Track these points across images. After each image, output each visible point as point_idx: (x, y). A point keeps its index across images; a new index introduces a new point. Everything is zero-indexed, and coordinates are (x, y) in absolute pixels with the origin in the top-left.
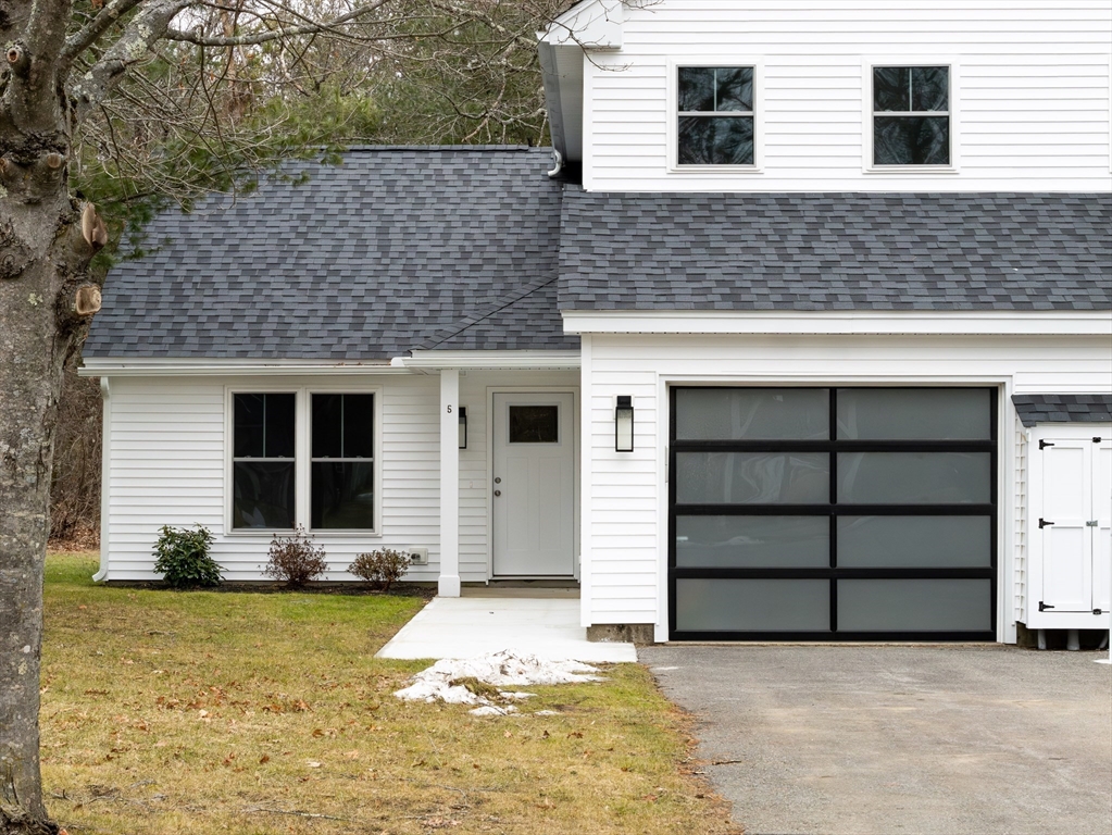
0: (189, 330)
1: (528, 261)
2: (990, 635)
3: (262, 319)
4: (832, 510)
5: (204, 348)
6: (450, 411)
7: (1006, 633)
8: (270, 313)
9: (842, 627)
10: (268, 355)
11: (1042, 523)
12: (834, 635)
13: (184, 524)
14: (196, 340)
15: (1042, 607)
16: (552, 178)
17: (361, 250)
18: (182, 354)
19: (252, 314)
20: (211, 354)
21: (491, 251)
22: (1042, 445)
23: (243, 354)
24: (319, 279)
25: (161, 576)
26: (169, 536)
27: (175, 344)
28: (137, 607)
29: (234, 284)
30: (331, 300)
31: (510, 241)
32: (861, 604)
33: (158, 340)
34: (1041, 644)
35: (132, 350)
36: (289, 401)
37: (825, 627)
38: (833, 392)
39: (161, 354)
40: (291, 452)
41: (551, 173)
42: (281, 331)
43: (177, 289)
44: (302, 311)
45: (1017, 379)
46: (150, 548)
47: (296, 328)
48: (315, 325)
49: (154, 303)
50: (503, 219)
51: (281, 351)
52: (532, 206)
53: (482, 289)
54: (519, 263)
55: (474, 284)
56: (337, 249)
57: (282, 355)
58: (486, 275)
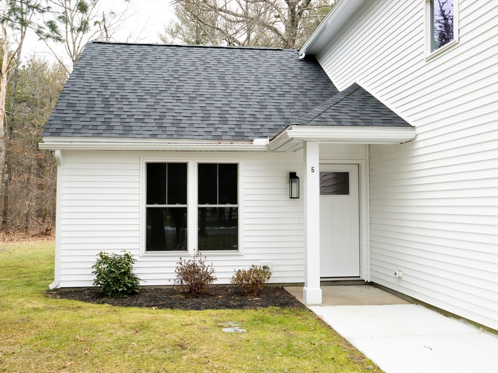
0: (115, 122)
1: (308, 93)
3: (162, 117)
5: (127, 132)
6: (313, 171)
8: (167, 114)
10: (170, 137)
14: (121, 128)
16: (301, 60)
17: (212, 85)
18: (112, 135)
19: (156, 114)
20: (133, 136)
21: (286, 88)
23: (154, 136)
24: (192, 98)
26: (104, 259)
29: (141, 99)
30: (203, 108)
31: (294, 84)
33: (95, 127)
35: (77, 132)
36: (183, 168)
39: (99, 135)
40: (184, 200)
41: (301, 58)
42: (176, 123)
43: (106, 100)
44: (188, 113)
47: (185, 122)
48: (196, 120)
49: (91, 107)
50: (285, 75)
51: (180, 134)
52: (297, 71)
53: (290, 105)
54: (304, 94)
55: (284, 103)
56: (199, 84)
57: (180, 136)
58: (289, 98)
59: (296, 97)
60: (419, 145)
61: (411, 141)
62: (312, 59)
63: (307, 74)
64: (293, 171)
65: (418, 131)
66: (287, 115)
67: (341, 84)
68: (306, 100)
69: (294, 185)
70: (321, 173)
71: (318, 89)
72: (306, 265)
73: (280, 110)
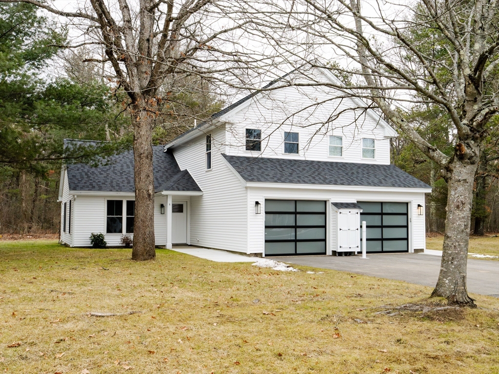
0: (94, 184)
1: (168, 171)
2: (325, 253)
3: (112, 182)
4: (296, 227)
5: (100, 189)
6: (170, 205)
7: (329, 252)
9: (298, 252)
10: (117, 191)
11: (340, 229)
12: (296, 254)
13: (97, 232)
14: (97, 187)
15: (340, 247)
16: (165, 152)
17: (128, 167)
18: (96, 190)
19: (109, 181)
21: (159, 168)
22: (340, 213)
23: (111, 191)
24: (121, 173)
25: (92, 245)
26: (93, 236)
27: (93, 188)
28: (81, 253)
29: (101, 174)
30: (127, 178)
31: (162, 166)
32: (302, 248)
33: (88, 187)
34: (337, 255)
35: (82, 189)
36: (121, 202)
37: (294, 252)
38: (296, 201)
39: (90, 190)
40: (121, 214)
42: (118, 185)
43: (86, 174)
44: (121, 180)
45: (332, 199)
46: (88, 238)
47: (121, 185)
48: (125, 184)
49: (82, 177)
50: (158, 161)
51: (120, 190)
52: (163, 158)
53: (161, 177)
54: (166, 171)
55: (159, 176)
56: (122, 166)
57: (121, 191)
58: (160, 174)
59: (163, 172)
60: (204, 197)
61: (202, 196)
62: (171, 152)
63: (167, 160)
64: (162, 203)
65: (204, 193)
66: (160, 182)
67: (182, 169)
68: (167, 174)
69: (163, 209)
70: (173, 205)
71: (172, 169)
72: (167, 239)
73: (157, 179)
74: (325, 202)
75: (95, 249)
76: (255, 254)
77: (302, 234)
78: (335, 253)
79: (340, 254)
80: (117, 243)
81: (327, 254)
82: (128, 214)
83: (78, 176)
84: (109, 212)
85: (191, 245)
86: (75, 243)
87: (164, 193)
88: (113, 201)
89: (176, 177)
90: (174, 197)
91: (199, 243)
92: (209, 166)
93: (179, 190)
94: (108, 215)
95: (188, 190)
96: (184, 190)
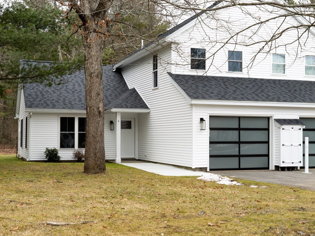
0: (48, 102)
1: (117, 89)
2: (268, 168)
3: (64, 100)
4: (239, 143)
5: (54, 107)
6: (119, 122)
7: (272, 167)
8: (66, 99)
9: (241, 167)
10: (70, 108)
11: (283, 145)
12: (240, 169)
13: (51, 147)
14: (51, 105)
15: (283, 162)
16: (114, 72)
17: (79, 85)
18: (50, 108)
19: (62, 99)
20: (57, 108)
21: (108, 87)
22: (283, 129)
23: (64, 108)
24: (73, 92)
25: (46, 159)
26: (48, 150)
27: (47, 106)
28: (38, 167)
29: (54, 92)
30: (78, 96)
31: (111, 85)
32: (245, 162)
33: (42, 105)
34: (280, 170)
35: (37, 106)
36: (73, 119)
37: (238, 167)
38: (239, 118)
39: (44, 108)
40: (74, 130)
41: (114, 71)
42: (70, 103)
43: (41, 93)
44: (73, 98)
45: (275, 116)
46: (43, 153)
47: (73, 103)
48: (77, 102)
49: (37, 96)
50: (107, 80)
51: (72, 107)
52: (112, 77)
53: (110, 95)
54: (115, 90)
55: (108, 94)
56: (74, 85)
57: (73, 108)
58: (110, 92)
59: (112, 91)
60: (151, 114)
61: (149, 113)
62: (119, 71)
63: (116, 79)
64: (111, 120)
65: (151, 110)
66: (109, 99)
67: (130, 87)
68: (116, 93)
69: (112, 125)
70: (121, 121)
71: (121, 87)
72: (116, 154)
73: (107, 97)
74: (268, 118)
75: (50, 163)
76: (200, 168)
77: (246, 149)
78: (277, 168)
79: (283, 169)
80: (70, 157)
81: (270, 168)
82: (79, 130)
83: (34, 95)
84: (63, 128)
85: (139, 160)
86: (31, 157)
87: (114, 110)
88: (66, 118)
89: (124, 95)
90: (122, 114)
91: (147, 157)
92: (156, 84)
93: (127, 107)
94: (61, 131)
95: (136, 107)
96: (132, 108)
